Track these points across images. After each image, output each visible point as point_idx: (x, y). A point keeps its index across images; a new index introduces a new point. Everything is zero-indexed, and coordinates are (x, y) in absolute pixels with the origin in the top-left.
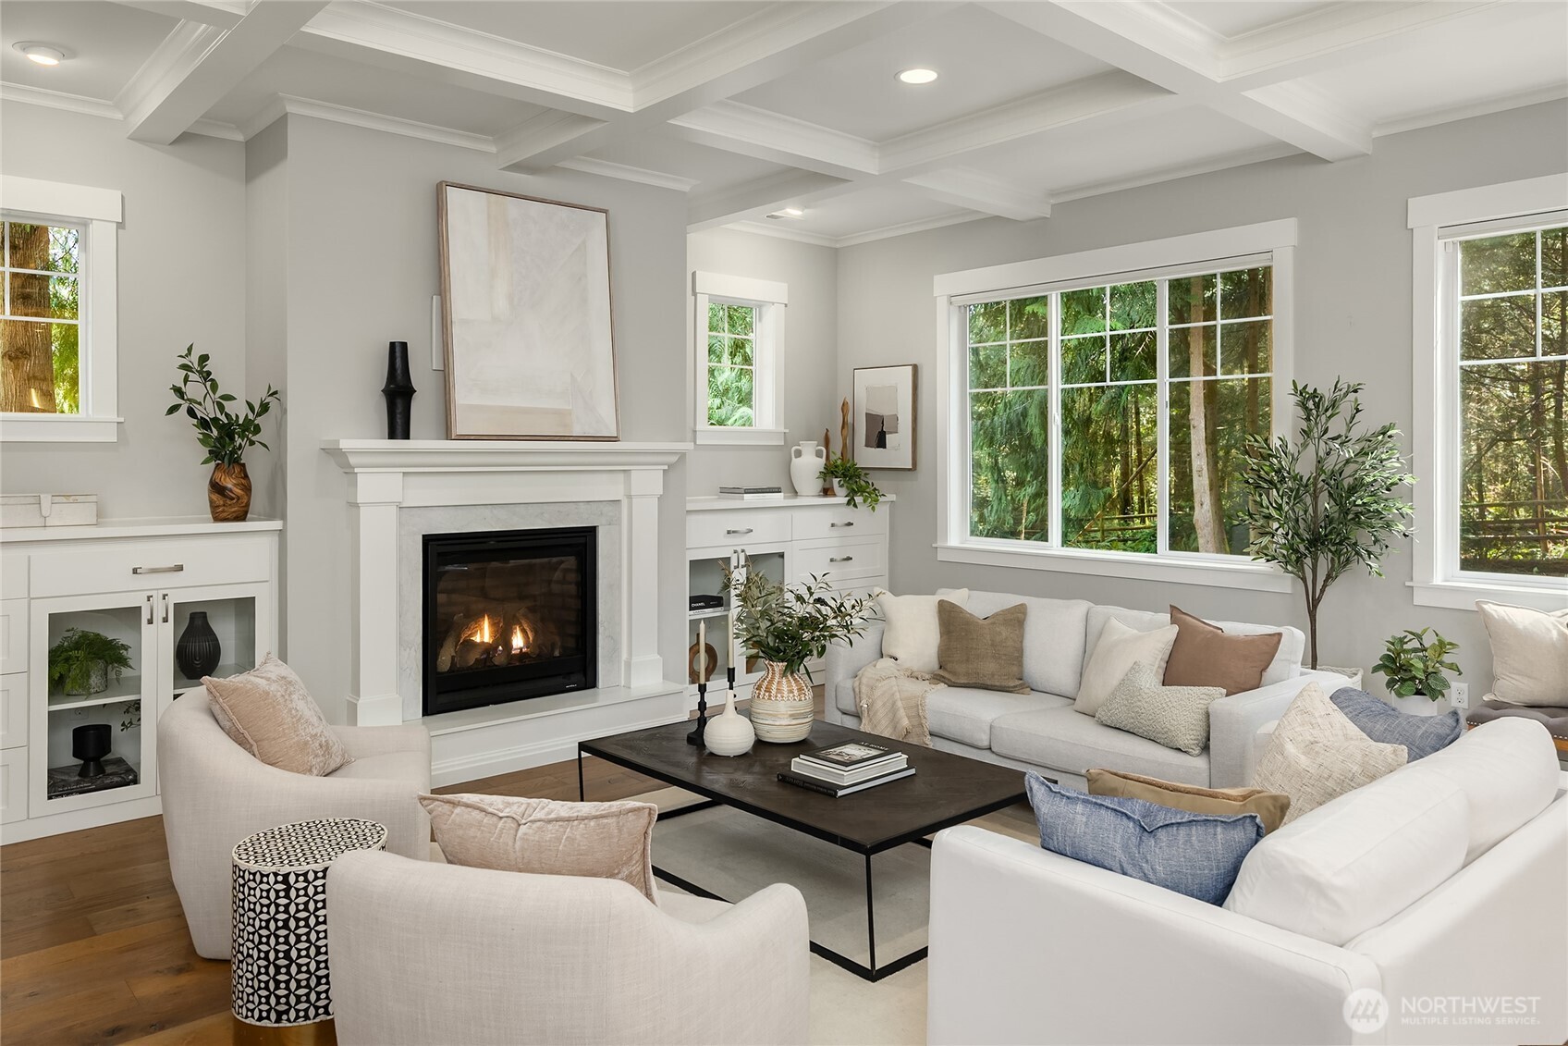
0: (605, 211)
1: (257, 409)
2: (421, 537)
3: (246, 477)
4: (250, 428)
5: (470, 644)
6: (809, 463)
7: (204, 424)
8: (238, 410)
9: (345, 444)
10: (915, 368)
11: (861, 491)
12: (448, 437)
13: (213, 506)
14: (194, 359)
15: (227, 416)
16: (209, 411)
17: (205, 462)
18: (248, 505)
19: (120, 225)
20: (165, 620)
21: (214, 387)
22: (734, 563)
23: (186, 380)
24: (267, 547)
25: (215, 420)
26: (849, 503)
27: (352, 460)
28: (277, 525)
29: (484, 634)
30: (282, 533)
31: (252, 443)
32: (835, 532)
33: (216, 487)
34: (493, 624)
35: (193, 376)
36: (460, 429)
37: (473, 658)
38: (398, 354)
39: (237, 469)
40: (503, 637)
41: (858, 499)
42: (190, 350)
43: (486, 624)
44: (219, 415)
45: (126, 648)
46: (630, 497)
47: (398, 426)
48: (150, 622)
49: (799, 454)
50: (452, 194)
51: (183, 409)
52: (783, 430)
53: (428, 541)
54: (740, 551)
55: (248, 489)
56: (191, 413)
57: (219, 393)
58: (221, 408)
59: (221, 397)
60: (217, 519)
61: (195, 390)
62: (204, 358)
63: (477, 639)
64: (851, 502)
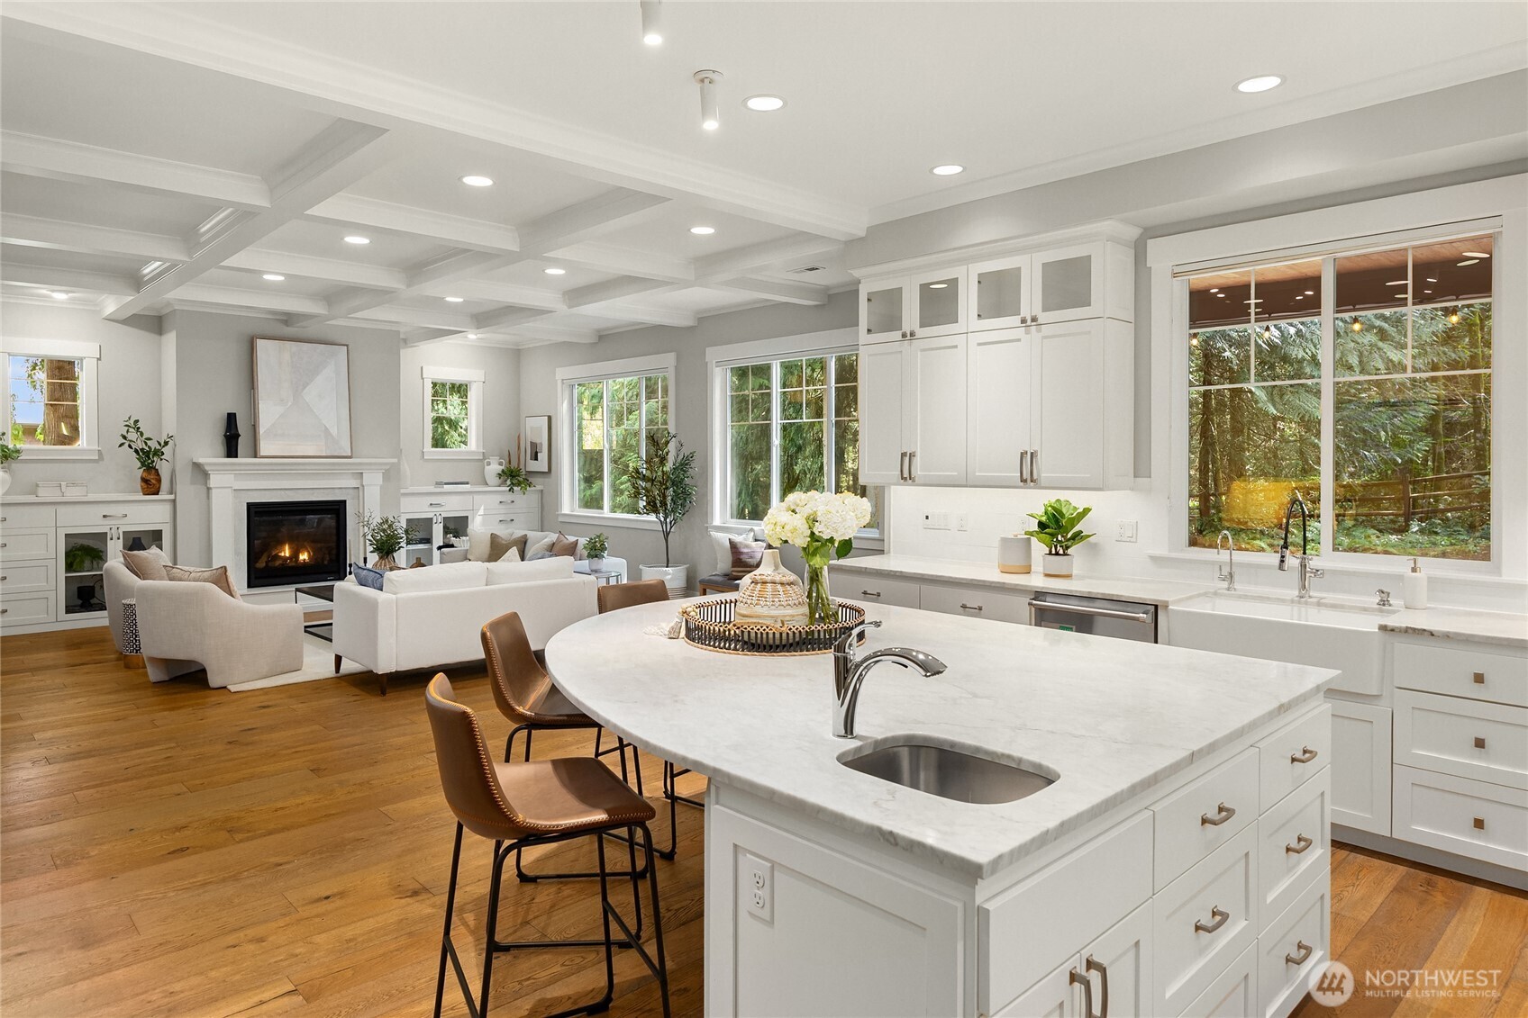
0: (347, 345)
1: (163, 444)
2: (246, 505)
3: (158, 475)
4: (159, 453)
5: (277, 557)
6: (495, 468)
7: (136, 451)
8: (153, 445)
9: (201, 460)
10: (550, 418)
11: (519, 484)
12: (256, 457)
13: (143, 489)
14: (132, 422)
15: (149, 447)
16: (140, 445)
17: (140, 468)
18: (159, 488)
19: (99, 359)
20: (119, 539)
21: (142, 434)
22: (435, 521)
23: (128, 431)
24: (167, 508)
25: (142, 450)
26: (510, 490)
27: (207, 468)
28: (172, 497)
29: (286, 552)
30: (174, 501)
31: (161, 460)
32: (502, 506)
33: (144, 480)
34: (290, 548)
35: (131, 430)
36: (262, 453)
37: (278, 563)
38: (231, 418)
39: (153, 471)
40: (295, 555)
41: (515, 488)
42: (129, 418)
43: (287, 547)
44: (145, 447)
45: (102, 552)
46: (363, 486)
47: (232, 451)
48: (111, 539)
49: (489, 464)
50: (260, 343)
51: (127, 445)
52: (482, 450)
53: (250, 506)
54: (438, 514)
55: (159, 481)
56: (130, 447)
57: (144, 437)
58: (146, 444)
59: (146, 439)
60: (144, 494)
61: (133, 435)
62: (137, 421)
63: (282, 554)
64: (511, 490)
